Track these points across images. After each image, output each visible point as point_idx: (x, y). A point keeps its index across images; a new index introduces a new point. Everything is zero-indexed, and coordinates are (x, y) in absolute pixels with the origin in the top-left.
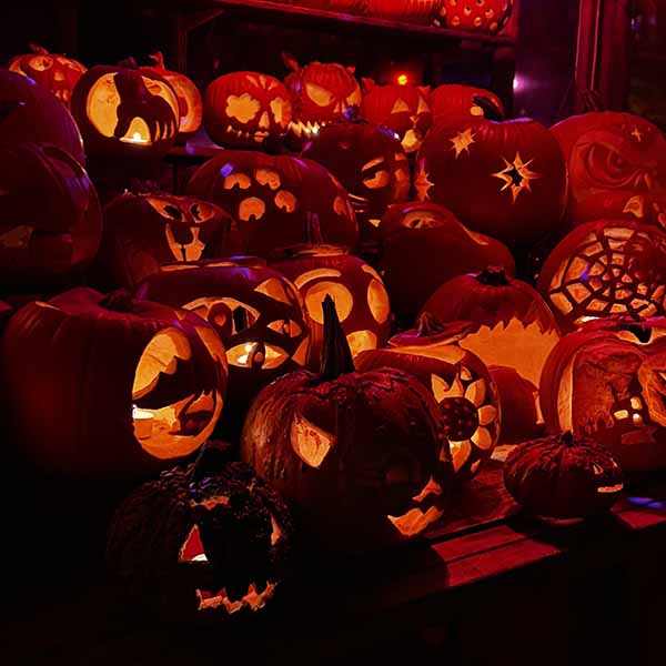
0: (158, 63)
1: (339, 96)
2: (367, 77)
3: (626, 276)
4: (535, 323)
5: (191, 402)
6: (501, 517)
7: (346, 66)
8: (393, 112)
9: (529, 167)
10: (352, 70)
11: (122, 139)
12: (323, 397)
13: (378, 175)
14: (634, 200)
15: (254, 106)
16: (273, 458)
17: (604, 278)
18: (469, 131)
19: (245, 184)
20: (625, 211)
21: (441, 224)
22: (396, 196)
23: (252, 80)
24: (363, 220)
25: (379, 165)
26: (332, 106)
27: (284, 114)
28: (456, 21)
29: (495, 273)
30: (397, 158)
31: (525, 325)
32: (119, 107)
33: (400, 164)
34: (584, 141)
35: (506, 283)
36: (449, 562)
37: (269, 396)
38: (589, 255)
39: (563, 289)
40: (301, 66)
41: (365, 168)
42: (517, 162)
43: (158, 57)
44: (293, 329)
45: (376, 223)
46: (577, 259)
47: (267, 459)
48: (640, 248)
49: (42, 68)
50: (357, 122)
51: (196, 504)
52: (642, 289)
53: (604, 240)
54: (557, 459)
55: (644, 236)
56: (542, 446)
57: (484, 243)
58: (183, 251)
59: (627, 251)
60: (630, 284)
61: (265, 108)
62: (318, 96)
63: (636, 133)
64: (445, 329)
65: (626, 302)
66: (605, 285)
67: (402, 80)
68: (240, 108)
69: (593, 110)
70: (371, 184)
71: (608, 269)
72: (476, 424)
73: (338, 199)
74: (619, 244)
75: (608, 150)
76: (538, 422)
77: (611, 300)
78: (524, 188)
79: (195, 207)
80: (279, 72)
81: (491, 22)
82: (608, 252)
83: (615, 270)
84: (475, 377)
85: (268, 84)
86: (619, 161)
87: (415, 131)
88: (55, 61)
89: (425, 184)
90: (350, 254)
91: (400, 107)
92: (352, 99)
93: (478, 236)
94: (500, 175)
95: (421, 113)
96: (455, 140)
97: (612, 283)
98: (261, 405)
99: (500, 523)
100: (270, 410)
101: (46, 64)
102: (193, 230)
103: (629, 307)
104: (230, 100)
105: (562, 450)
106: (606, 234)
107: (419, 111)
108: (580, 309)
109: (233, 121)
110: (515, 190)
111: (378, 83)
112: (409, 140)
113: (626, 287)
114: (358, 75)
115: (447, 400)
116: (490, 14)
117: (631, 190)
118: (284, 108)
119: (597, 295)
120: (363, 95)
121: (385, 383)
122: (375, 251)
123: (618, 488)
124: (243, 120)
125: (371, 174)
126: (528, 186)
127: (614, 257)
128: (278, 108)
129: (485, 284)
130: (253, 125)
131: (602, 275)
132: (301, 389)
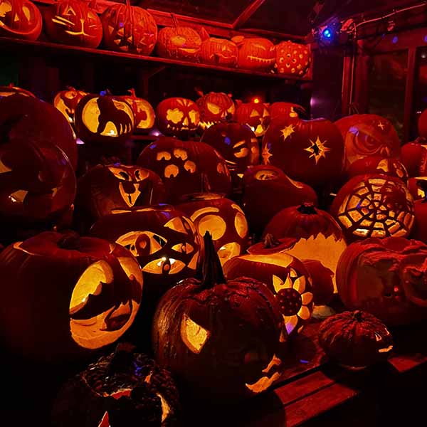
0: (132, 94)
1: (224, 109)
2: (238, 99)
3: (383, 206)
4: (332, 236)
5: (113, 311)
6: (318, 365)
7: (227, 94)
8: (251, 116)
9: (324, 145)
10: (230, 95)
11: (101, 134)
12: (203, 303)
13: (242, 150)
14: (383, 162)
15: (181, 115)
16: (169, 344)
17: (370, 208)
18: (291, 125)
19: (168, 157)
20: (378, 168)
21: (276, 177)
22: (252, 161)
23: (179, 101)
24: (234, 174)
25: (242, 145)
26: (220, 114)
27: (196, 118)
28: (282, 70)
29: (308, 207)
30: (252, 141)
31: (326, 237)
32: (99, 116)
33: (254, 144)
34: (353, 130)
35: (315, 213)
36: (286, 405)
37: (169, 299)
38: (360, 194)
39: (346, 214)
40: (204, 94)
41: (235, 146)
42: (318, 143)
43: (132, 91)
44: (189, 248)
45: (241, 176)
46: (354, 196)
47: (166, 344)
48: (390, 190)
49: (71, 98)
50: (231, 122)
51: (108, 395)
52: (391, 214)
53: (369, 186)
54: (353, 331)
55: (392, 183)
56: (343, 321)
57: (300, 187)
58: (130, 197)
59: (383, 192)
60: (384, 211)
61: (186, 115)
62: (213, 109)
63: (381, 125)
64: (281, 243)
65: (383, 221)
66: (371, 211)
67: (256, 101)
68: (174, 116)
69: (356, 113)
70: (238, 155)
71: (372, 202)
72: (300, 304)
73: (220, 164)
74: (377, 188)
75: (365, 135)
76: (335, 292)
77: (374, 220)
78: (322, 156)
79: (137, 172)
80: (193, 97)
81: (299, 71)
82: (372, 193)
83: (376, 203)
84: (299, 275)
85: (187, 104)
86: (372, 140)
87: (262, 126)
88: (78, 93)
89: (267, 155)
90: (225, 197)
91: (254, 114)
92: (231, 110)
93: (296, 183)
94: (308, 149)
95: (265, 117)
96: (283, 131)
97: (374, 211)
98: (163, 305)
99: (316, 369)
100: (168, 310)
101: (73, 95)
102: (135, 185)
103: (385, 225)
104: (169, 112)
105: (355, 325)
106: (370, 182)
107: (264, 116)
108: (357, 225)
109: (170, 122)
110: (317, 158)
111: (243, 102)
112: (259, 130)
113: (383, 212)
114: (233, 99)
115: (282, 291)
116: (299, 67)
117: (381, 156)
118: (196, 115)
119: (366, 217)
120: (236, 108)
121: (243, 290)
122: (240, 192)
123: (391, 347)
124: (175, 122)
125: (238, 150)
126: (324, 155)
127: (375, 195)
128: (193, 115)
129: (303, 213)
130: (180, 124)
131: (368, 206)
132: (189, 295)
